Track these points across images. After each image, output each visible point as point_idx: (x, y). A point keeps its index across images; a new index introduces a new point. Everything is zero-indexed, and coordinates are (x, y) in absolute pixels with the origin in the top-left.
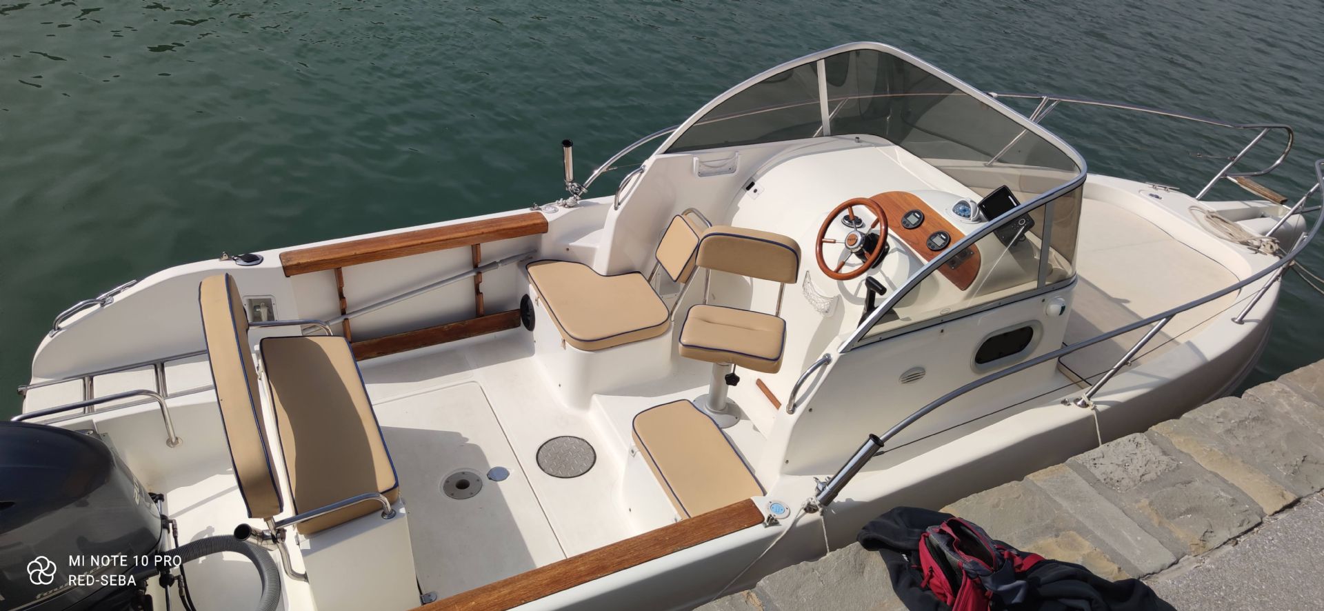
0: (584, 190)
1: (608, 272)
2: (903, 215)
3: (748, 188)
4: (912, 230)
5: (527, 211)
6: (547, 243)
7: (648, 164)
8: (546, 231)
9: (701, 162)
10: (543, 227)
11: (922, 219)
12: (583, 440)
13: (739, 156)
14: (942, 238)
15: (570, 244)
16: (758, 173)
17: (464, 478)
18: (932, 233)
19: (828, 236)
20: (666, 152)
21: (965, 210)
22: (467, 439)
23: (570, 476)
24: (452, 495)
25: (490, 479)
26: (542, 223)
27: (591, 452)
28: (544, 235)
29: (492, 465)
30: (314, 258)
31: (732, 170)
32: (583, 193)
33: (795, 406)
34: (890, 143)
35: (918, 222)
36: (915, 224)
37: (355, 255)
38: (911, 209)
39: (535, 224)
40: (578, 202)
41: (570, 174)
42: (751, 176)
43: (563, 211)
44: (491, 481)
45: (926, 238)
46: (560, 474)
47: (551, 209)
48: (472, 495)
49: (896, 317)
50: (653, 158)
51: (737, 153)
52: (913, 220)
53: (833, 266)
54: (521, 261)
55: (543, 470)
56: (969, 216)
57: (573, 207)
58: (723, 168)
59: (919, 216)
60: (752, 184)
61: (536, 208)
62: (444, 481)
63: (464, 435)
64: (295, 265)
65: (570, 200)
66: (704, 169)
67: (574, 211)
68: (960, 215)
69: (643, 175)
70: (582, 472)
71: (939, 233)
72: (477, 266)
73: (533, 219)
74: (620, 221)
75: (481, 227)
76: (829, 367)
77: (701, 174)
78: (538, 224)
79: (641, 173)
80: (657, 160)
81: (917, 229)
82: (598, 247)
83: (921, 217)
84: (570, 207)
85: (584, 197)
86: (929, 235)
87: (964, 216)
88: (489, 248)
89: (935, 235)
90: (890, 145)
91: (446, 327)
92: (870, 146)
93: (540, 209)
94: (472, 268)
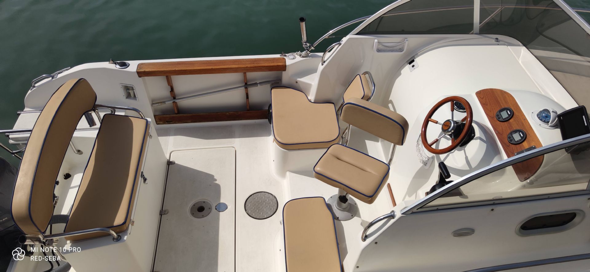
0: (313, 48)
1: (315, 100)
2: (499, 109)
3: (410, 63)
4: (501, 123)
5: (278, 56)
6: (286, 77)
7: (344, 40)
8: (285, 70)
9: (378, 42)
10: (284, 68)
11: (511, 116)
12: (275, 197)
13: (407, 42)
14: (520, 135)
15: (299, 79)
16: (419, 54)
17: (203, 205)
18: (515, 129)
19: (434, 117)
20: (357, 34)
21: (547, 117)
22: (216, 180)
23: (258, 218)
24: (193, 214)
25: (216, 209)
26: (282, 66)
27: (276, 206)
28: (284, 72)
29: (222, 201)
30: (153, 69)
31: (401, 50)
32: (312, 49)
33: (366, 237)
34: (520, 44)
35: (507, 117)
36: (505, 119)
37: (175, 70)
38: (506, 107)
39: (278, 66)
40: (310, 55)
41: (304, 38)
42: (413, 55)
43: (298, 58)
44: (216, 210)
45: (509, 132)
46: (254, 215)
47: (292, 57)
48: (203, 216)
49: (460, 194)
50: (348, 37)
51: (406, 39)
52: (504, 115)
53: (430, 140)
54: (272, 84)
55: (246, 210)
56: (548, 122)
57: (305, 57)
58: (395, 48)
59: (509, 113)
60: (413, 61)
61: (283, 55)
62: (193, 204)
63: (215, 178)
64: (143, 72)
65: (304, 53)
66: (381, 47)
67: (306, 59)
68: (541, 120)
69: (340, 46)
70: (266, 217)
71: (519, 131)
72: (247, 85)
73: (279, 62)
74: (323, 72)
75: (247, 63)
76: (392, 221)
77: (379, 51)
78: (280, 66)
79: (340, 45)
80: (349, 39)
81: (506, 123)
82: (313, 84)
83: (510, 115)
84: (303, 57)
85: (312, 51)
86: (512, 130)
87: (544, 121)
88: (251, 75)
89: (516, 132)
90: (519, 46)
91: (227, 113)
92: (504, 45)
93: (286, 56)
94: (244, 84)
